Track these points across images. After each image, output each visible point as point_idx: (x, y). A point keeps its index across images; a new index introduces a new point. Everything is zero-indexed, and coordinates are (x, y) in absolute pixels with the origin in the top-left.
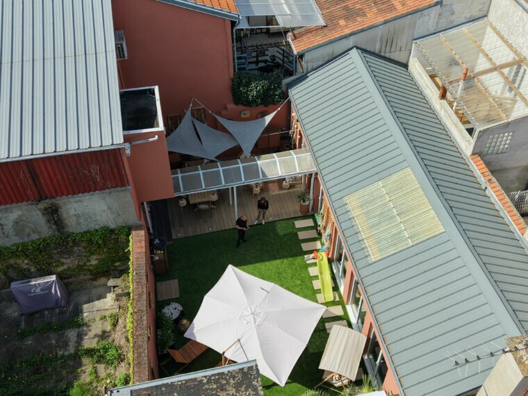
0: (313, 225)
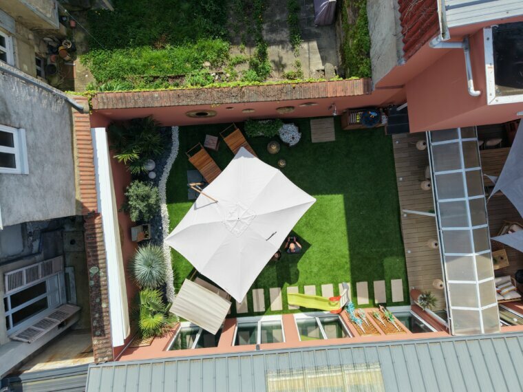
0: (394, 300)
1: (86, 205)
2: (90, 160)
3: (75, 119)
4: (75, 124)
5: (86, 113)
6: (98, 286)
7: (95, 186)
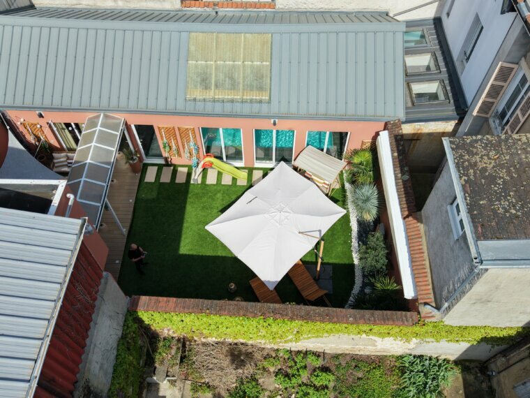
0: (156, 168)
1: (415, 221)
2: (414, 260)
3: (432, 296)
4: (431, 291)
5: (421, 303)
6: (402, 168)
7: (409, 239)
